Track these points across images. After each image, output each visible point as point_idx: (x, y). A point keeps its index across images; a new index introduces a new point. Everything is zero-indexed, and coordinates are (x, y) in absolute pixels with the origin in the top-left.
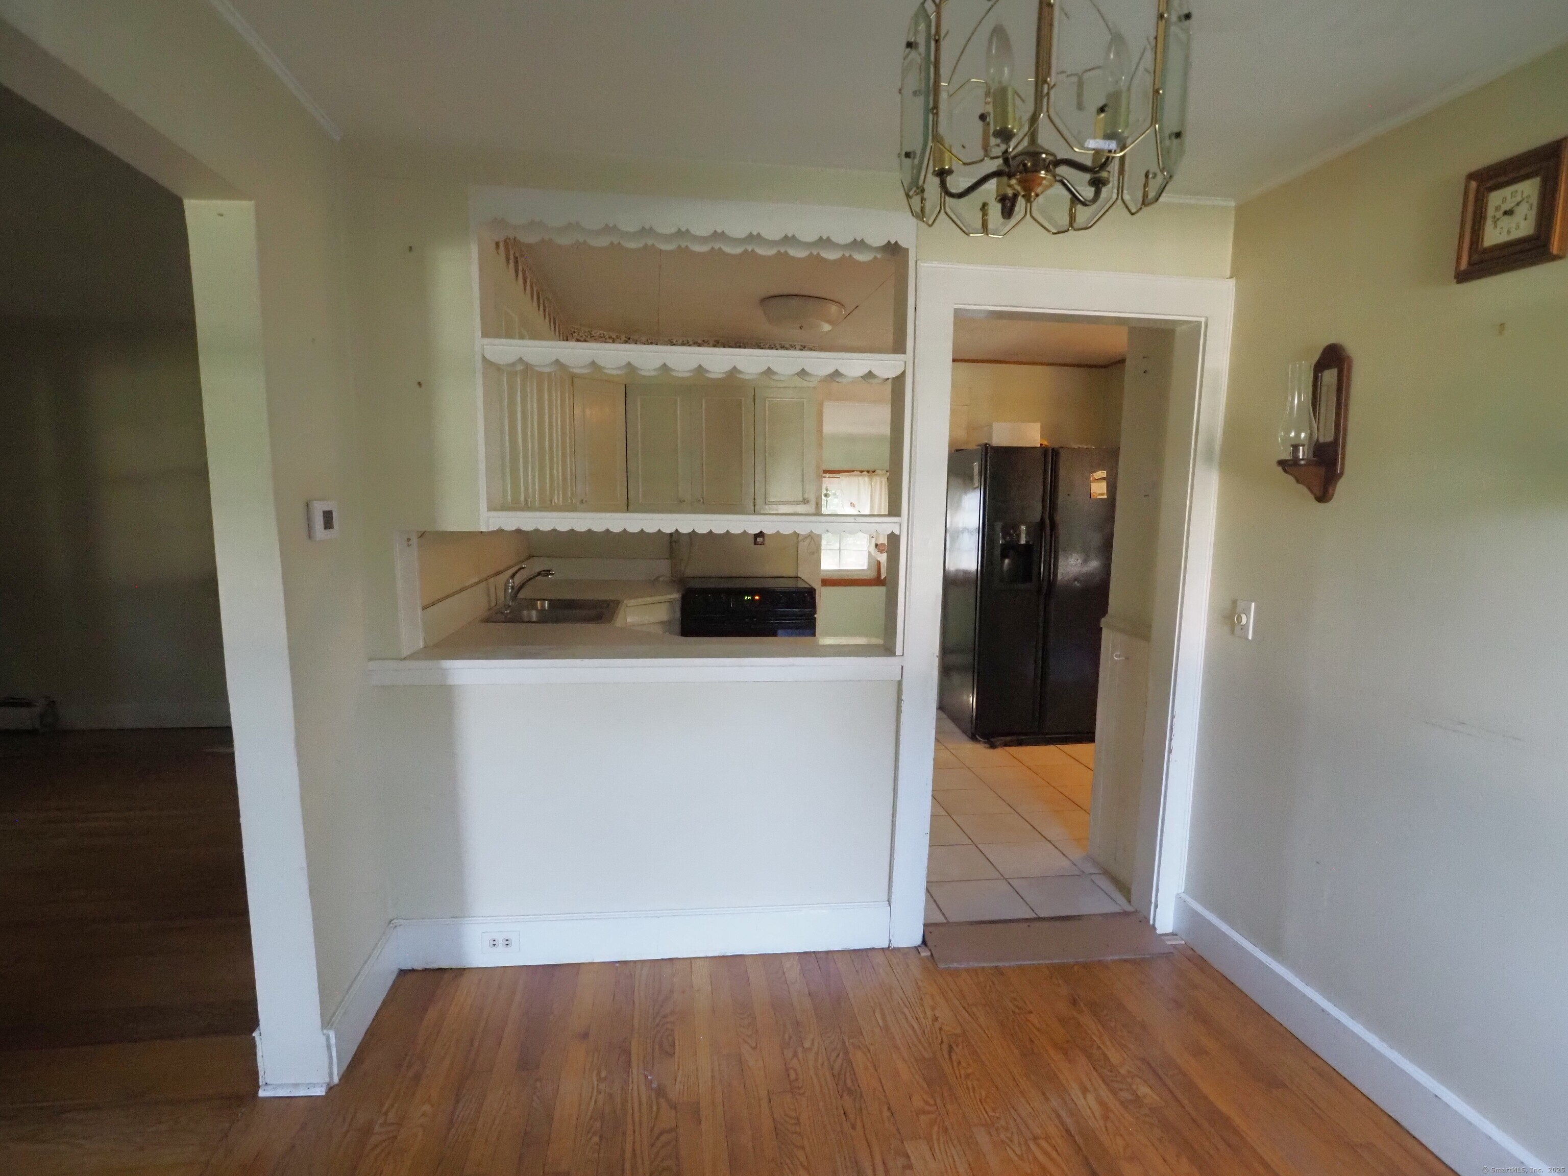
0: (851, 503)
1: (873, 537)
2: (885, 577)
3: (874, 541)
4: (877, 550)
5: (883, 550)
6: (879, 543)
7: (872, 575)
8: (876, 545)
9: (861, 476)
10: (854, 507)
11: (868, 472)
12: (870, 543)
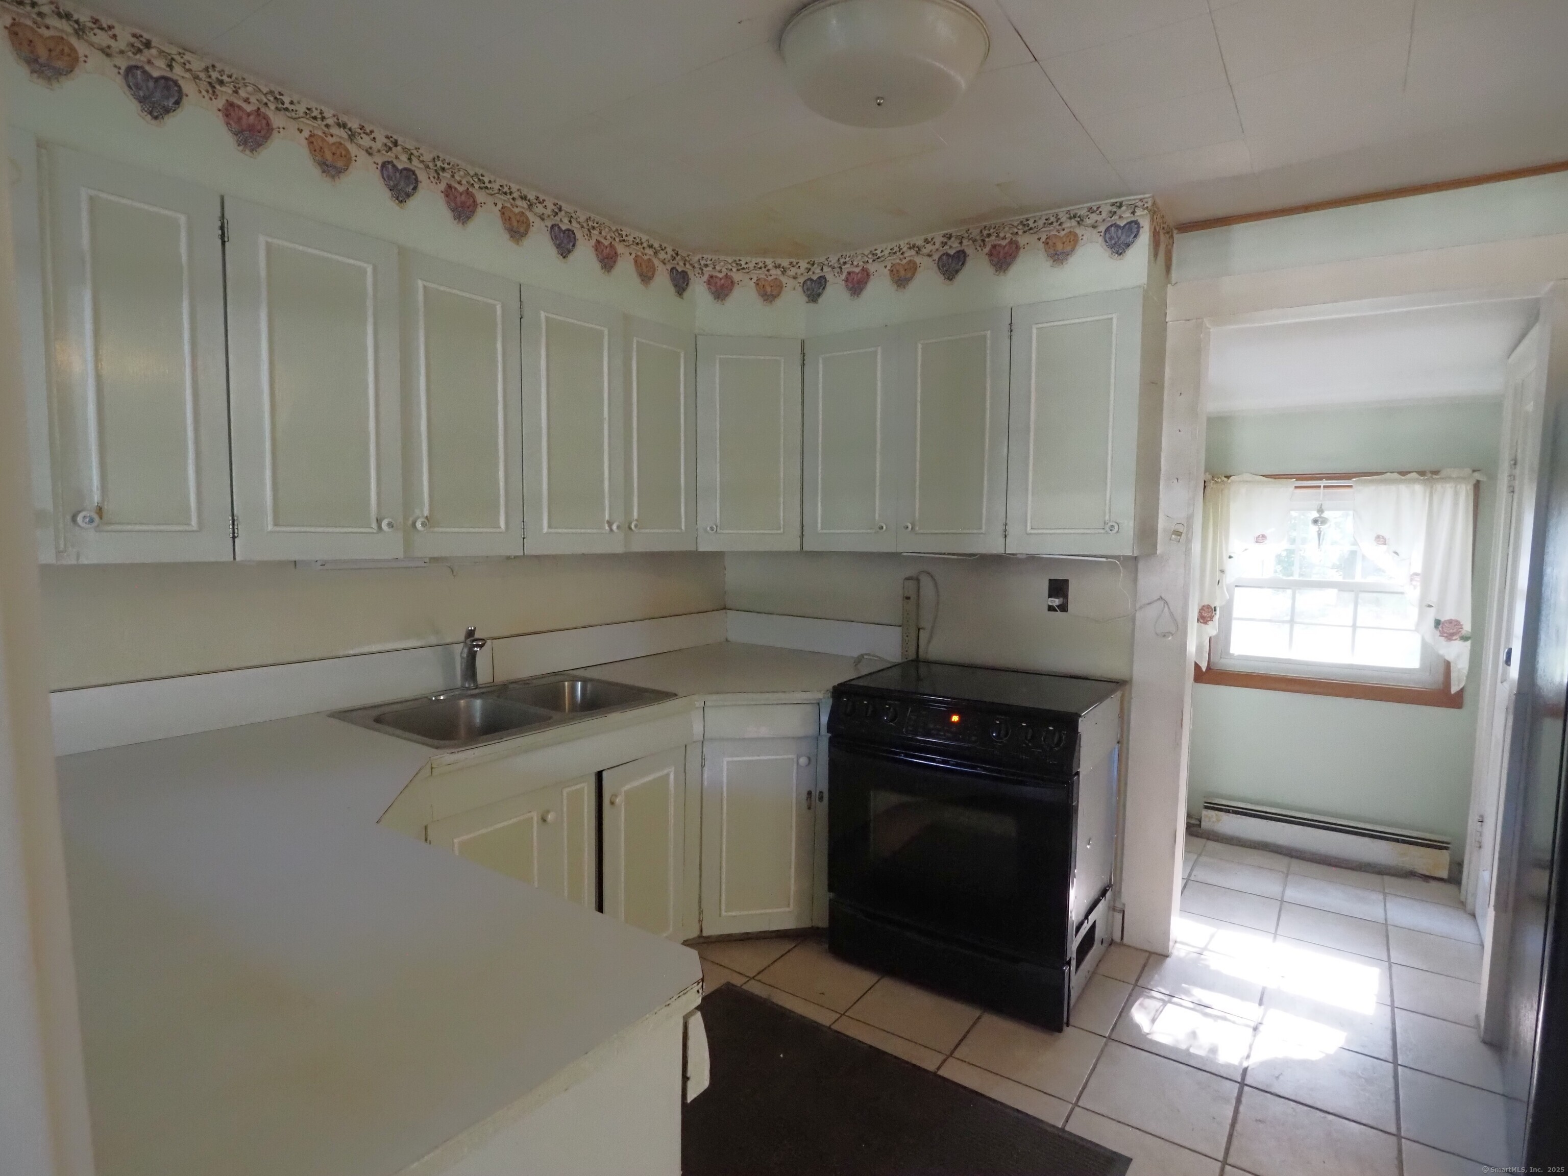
0: (1378, 537)
1: (1430, 606)
2: (1462, 690)
3: (1431, 615)
4: (1438, 633)
5: (1452, 634)
6: (1444, 618)
7: (1429, 681)
8: (1438, 623)
9: (1401, 481)
10: (1385, 544)
11: (1422, 473)
12: (1421, 615)
